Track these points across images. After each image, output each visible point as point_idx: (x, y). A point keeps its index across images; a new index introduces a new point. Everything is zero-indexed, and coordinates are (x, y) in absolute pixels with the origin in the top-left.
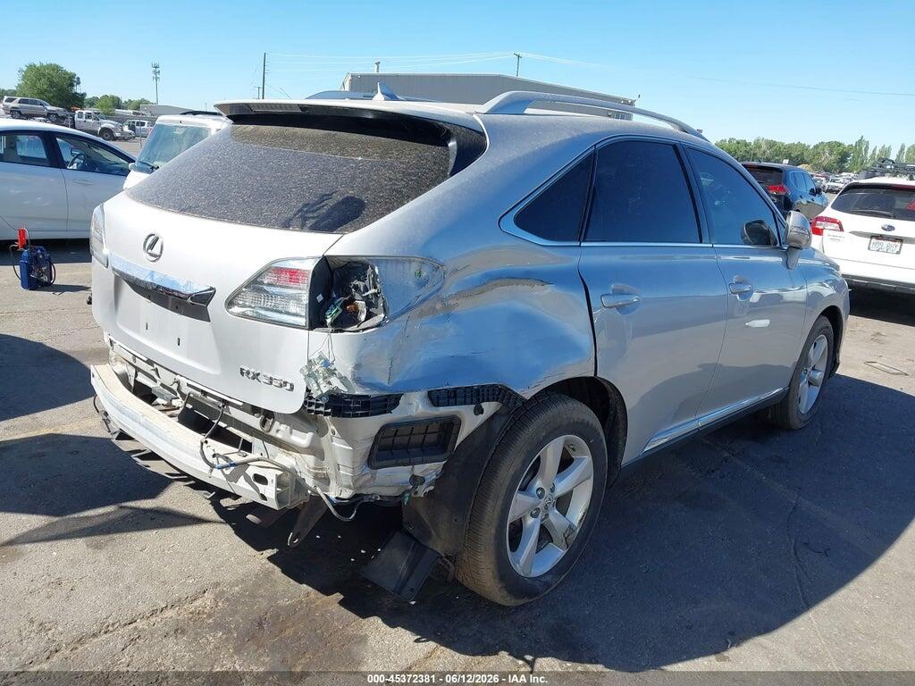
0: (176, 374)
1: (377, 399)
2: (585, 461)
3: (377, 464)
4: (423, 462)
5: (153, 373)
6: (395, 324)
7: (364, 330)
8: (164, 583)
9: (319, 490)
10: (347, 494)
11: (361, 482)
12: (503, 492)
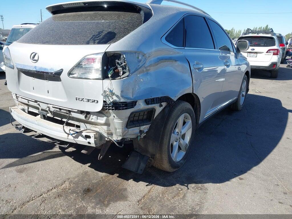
0: (48, 104)
1: (129, 103)
2: (189, 122)
3: (129, 127)
4: (143, 125)
5: (38, 106)
6: (133, 75)
7: (123, 78)
8: (49, 181)
9: (110, 138)
10: (120, 138)
11: (124, 134)
12: (169, 133)
